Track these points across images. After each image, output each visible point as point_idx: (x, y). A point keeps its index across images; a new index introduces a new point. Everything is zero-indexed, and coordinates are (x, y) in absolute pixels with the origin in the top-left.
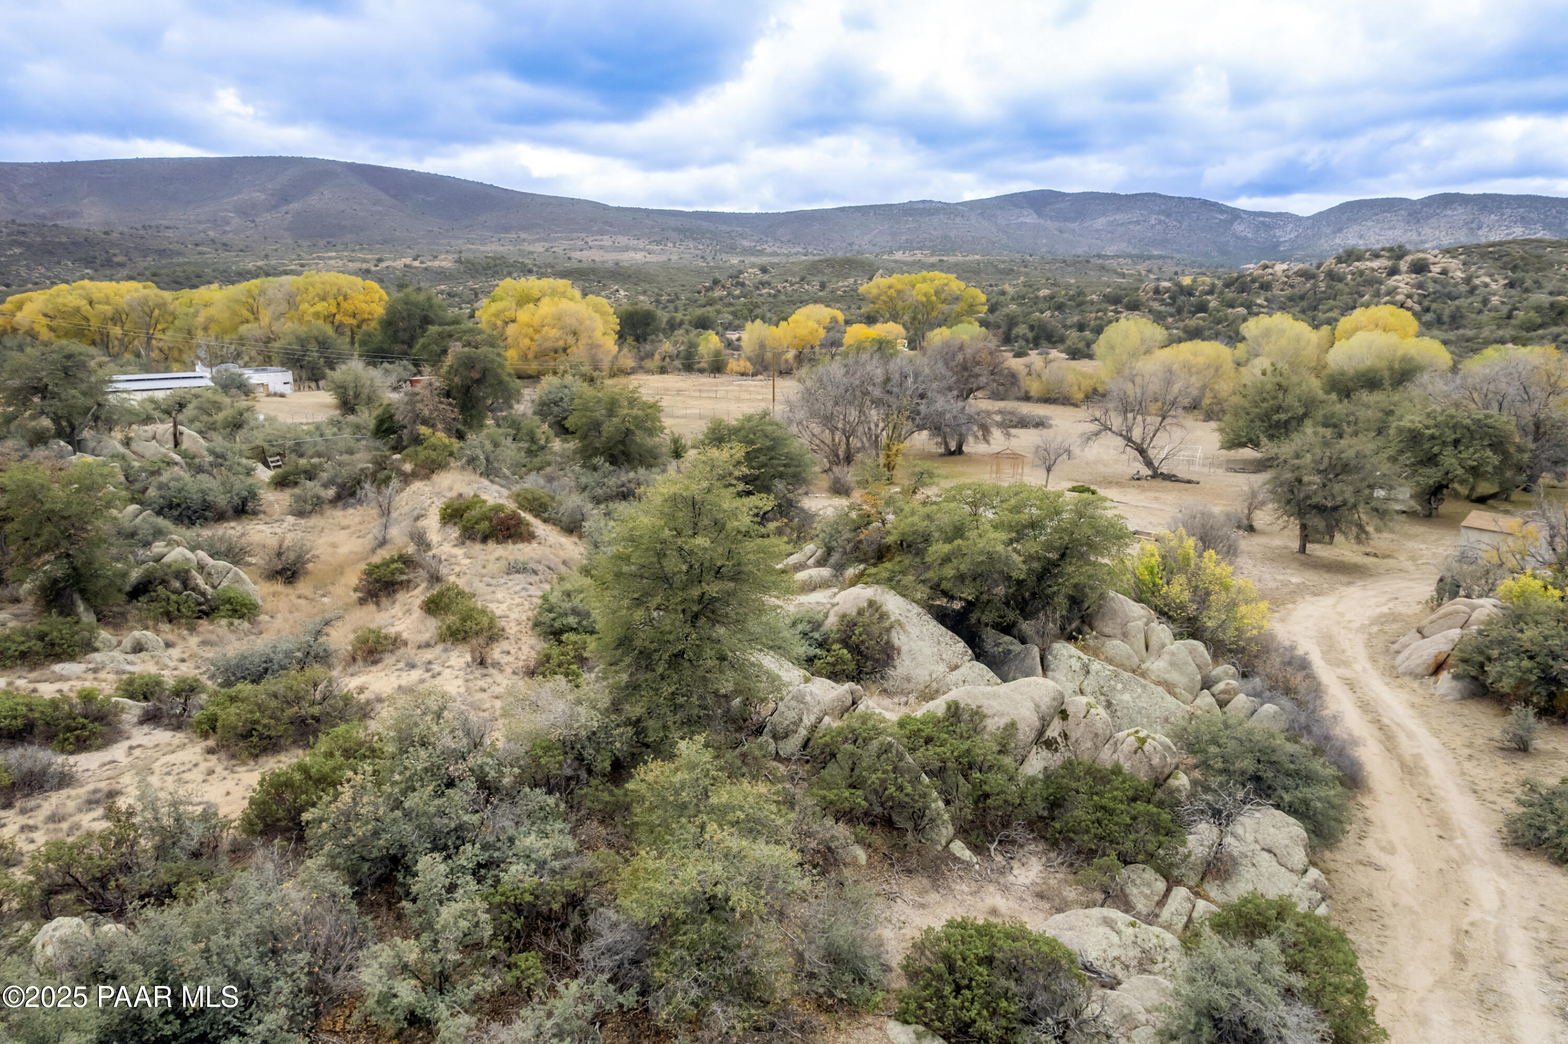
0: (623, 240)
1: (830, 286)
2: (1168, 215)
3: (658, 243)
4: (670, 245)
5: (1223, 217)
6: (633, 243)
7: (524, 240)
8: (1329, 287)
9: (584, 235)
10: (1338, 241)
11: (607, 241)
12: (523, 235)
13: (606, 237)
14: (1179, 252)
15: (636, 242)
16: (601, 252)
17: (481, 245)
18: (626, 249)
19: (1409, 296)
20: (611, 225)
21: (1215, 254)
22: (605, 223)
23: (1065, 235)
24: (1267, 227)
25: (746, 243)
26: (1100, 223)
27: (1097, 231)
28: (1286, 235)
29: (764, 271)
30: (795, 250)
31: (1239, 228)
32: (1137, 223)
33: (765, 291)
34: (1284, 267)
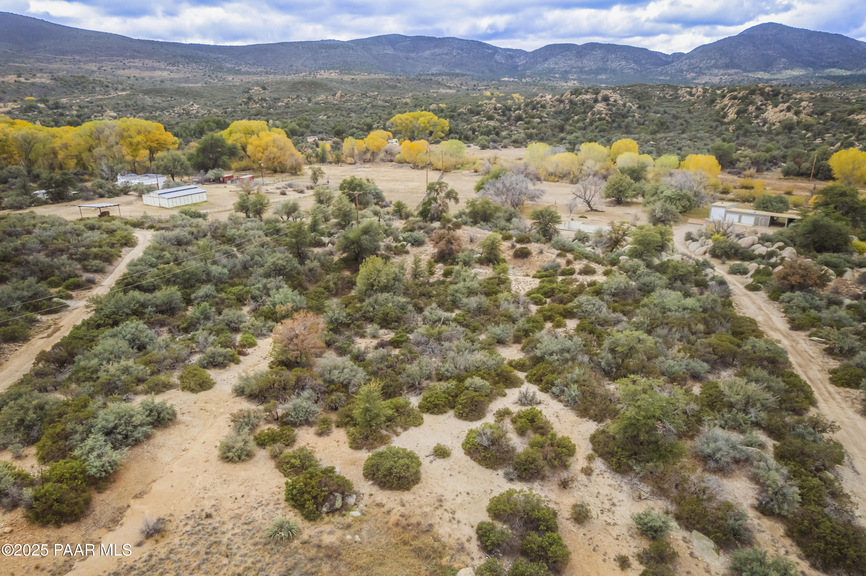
0: (149, 63)
1: (314, 100)
2: (462, 50)
3: (173, 65)
4: (181, 66)
5: (490, 51)
6: (157, 64)
7: (80, 61)
8: (570, 107)
9: (121, 58)
10: (546, 65)
11: (138, 63)
12: (77, 58)
13: (137, 60)
14: (469, 70)
15: (158, 64)
16: (138, 71)
17: (48, 63)
18: (154, 69)
19: (606, 115)
20: (138, 53)
21: (487, 72)
22: (134, 51)
23: (410, 61)
24: (511, 57)
25: (229, 65)
26: (427, 53)
27: (426, 58)
28: (521, 62)
29: (264, 88)
30: (259, 70)
31: (498, 57)
32: (447, 54)
33: (280, 104)
34: (550, 97)
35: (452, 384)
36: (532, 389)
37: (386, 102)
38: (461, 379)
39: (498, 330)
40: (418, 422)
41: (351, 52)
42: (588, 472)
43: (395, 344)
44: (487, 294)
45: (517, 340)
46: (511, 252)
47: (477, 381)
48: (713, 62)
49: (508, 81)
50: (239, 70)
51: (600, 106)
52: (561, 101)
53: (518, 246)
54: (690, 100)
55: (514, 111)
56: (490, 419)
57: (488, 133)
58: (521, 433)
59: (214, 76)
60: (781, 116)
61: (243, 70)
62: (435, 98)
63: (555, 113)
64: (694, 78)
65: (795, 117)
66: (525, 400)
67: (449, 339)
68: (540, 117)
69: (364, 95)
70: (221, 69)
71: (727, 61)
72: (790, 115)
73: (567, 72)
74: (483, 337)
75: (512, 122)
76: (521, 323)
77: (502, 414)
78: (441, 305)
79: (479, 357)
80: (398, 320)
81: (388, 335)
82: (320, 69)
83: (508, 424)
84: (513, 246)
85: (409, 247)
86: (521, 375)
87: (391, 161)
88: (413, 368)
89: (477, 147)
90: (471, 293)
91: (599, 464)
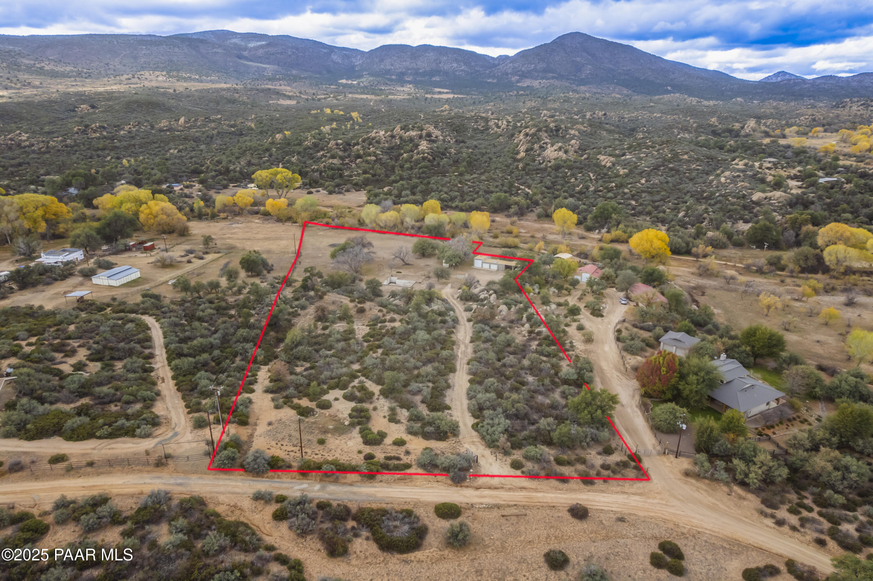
1: (157, 127)
2: (297, 49)
5: (325, 51)
8: (400, 143)
10: (382, 66)
19: (428, 154)
21: (324, 72)
24: (348, 57)
28: (358, 62)
29: (93, 107)
30: (68, 69)
31: (334, 57)
32: (281, 53)
33: (122, 133)
34: (383, 133)
35: (336, 380)
36: (362, 378)
37: (232, 126)
38: (339, 378)
39: (350, 358)
40: (328, 393)
41: (176, 50)
42: (378, 399)
43: (312, 368)
44: (345, 340)
45: (358, 361)
46: (355, 310)
47: (345, 378)
48: (533, 66)
49: (346, 84)
50: (42, 68)
51: (424, 145)
52: (393, 137)
53: (359, 305)
54: (496, 132)
55: (354, 146)
56: (350, 389)
57: (332, 178)
58: (359, 391)
59: (15, 80)
60: (555, 155)
61: (47, 68)
62: (278, 119)
63: (389, 149)
64: (518, 81)
65: (564, 155)
66: (361, 382)
67: (332, 364)
68: (375, 155)
69: (208, 119)
70: (18, 67)
71: (544, 65)
72: (561, 153)
73: (403, 74)
74: (345, 361)
75: (352, 159)
76: (359, 354)
77: (354, 387)
78: (326, 348)
79: (345, 370)
80: (310, 358)
81: (308, 365)
82: (143, 68)
83: (355, 389)
84: (356, 306)
85: (299, 311)
86: (359, 374)
87: (257, 213)
88: (323, 376)
89: (325, 192)
90: (338, 341)
91: (381, 397)
